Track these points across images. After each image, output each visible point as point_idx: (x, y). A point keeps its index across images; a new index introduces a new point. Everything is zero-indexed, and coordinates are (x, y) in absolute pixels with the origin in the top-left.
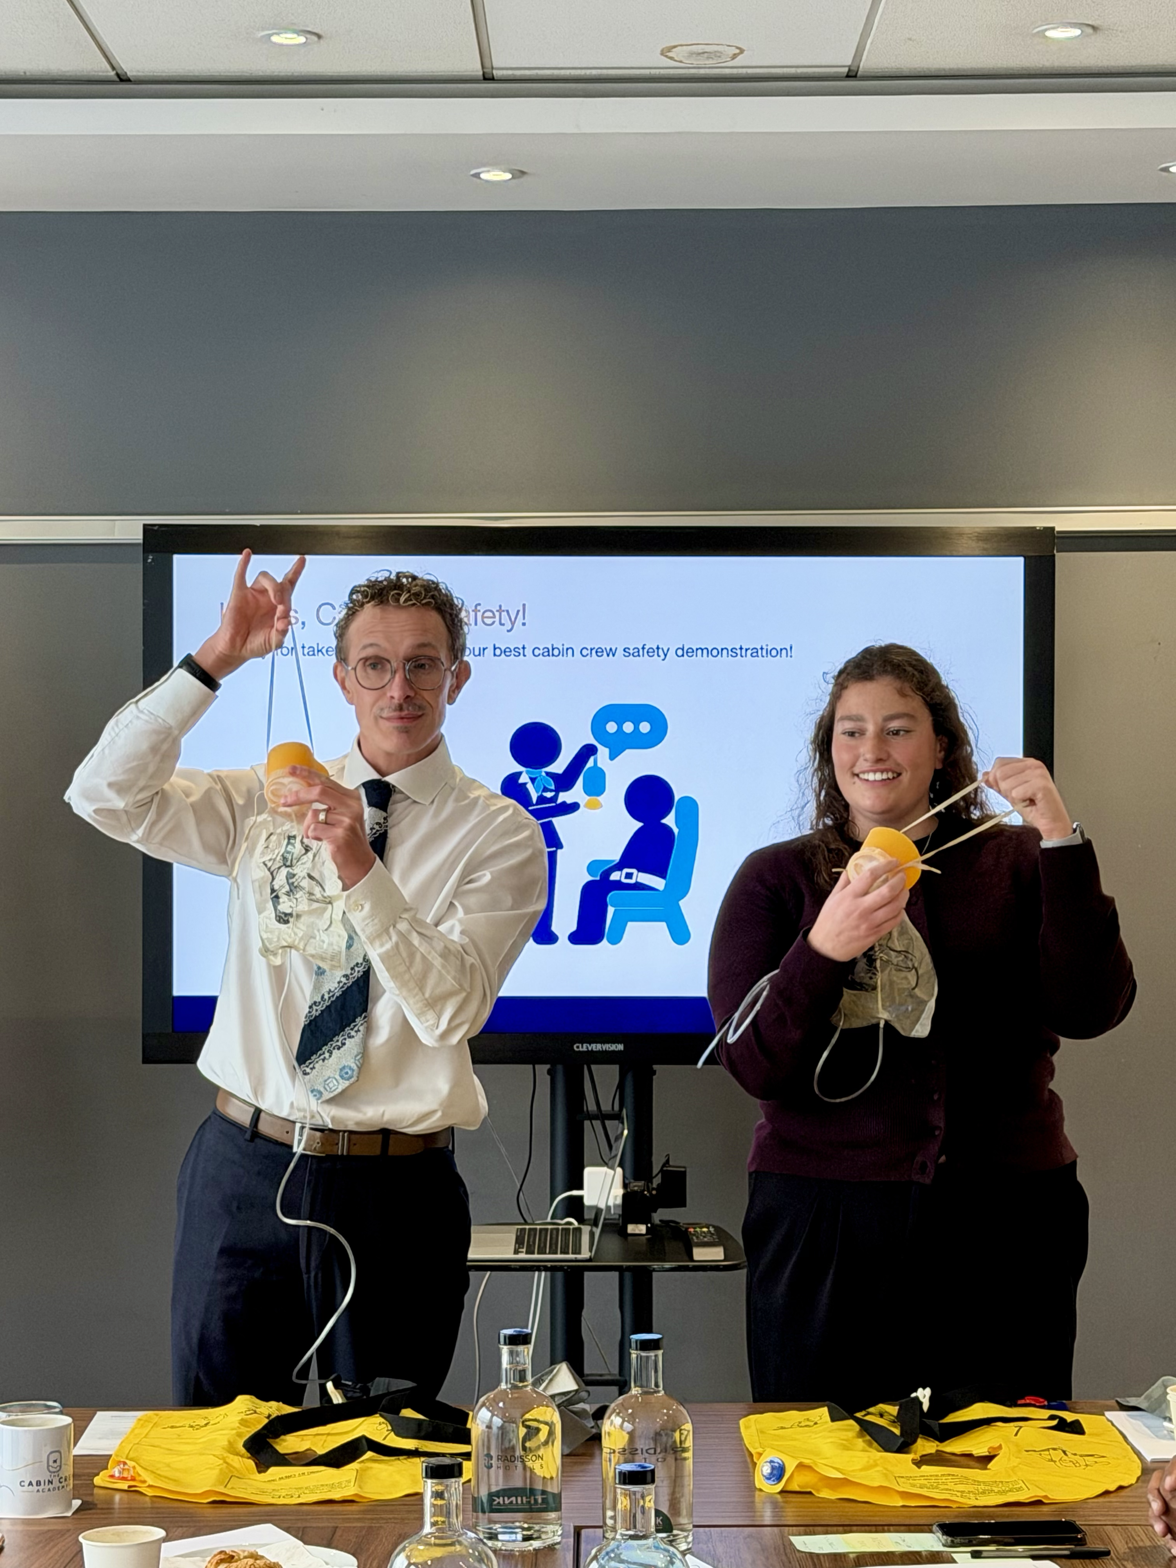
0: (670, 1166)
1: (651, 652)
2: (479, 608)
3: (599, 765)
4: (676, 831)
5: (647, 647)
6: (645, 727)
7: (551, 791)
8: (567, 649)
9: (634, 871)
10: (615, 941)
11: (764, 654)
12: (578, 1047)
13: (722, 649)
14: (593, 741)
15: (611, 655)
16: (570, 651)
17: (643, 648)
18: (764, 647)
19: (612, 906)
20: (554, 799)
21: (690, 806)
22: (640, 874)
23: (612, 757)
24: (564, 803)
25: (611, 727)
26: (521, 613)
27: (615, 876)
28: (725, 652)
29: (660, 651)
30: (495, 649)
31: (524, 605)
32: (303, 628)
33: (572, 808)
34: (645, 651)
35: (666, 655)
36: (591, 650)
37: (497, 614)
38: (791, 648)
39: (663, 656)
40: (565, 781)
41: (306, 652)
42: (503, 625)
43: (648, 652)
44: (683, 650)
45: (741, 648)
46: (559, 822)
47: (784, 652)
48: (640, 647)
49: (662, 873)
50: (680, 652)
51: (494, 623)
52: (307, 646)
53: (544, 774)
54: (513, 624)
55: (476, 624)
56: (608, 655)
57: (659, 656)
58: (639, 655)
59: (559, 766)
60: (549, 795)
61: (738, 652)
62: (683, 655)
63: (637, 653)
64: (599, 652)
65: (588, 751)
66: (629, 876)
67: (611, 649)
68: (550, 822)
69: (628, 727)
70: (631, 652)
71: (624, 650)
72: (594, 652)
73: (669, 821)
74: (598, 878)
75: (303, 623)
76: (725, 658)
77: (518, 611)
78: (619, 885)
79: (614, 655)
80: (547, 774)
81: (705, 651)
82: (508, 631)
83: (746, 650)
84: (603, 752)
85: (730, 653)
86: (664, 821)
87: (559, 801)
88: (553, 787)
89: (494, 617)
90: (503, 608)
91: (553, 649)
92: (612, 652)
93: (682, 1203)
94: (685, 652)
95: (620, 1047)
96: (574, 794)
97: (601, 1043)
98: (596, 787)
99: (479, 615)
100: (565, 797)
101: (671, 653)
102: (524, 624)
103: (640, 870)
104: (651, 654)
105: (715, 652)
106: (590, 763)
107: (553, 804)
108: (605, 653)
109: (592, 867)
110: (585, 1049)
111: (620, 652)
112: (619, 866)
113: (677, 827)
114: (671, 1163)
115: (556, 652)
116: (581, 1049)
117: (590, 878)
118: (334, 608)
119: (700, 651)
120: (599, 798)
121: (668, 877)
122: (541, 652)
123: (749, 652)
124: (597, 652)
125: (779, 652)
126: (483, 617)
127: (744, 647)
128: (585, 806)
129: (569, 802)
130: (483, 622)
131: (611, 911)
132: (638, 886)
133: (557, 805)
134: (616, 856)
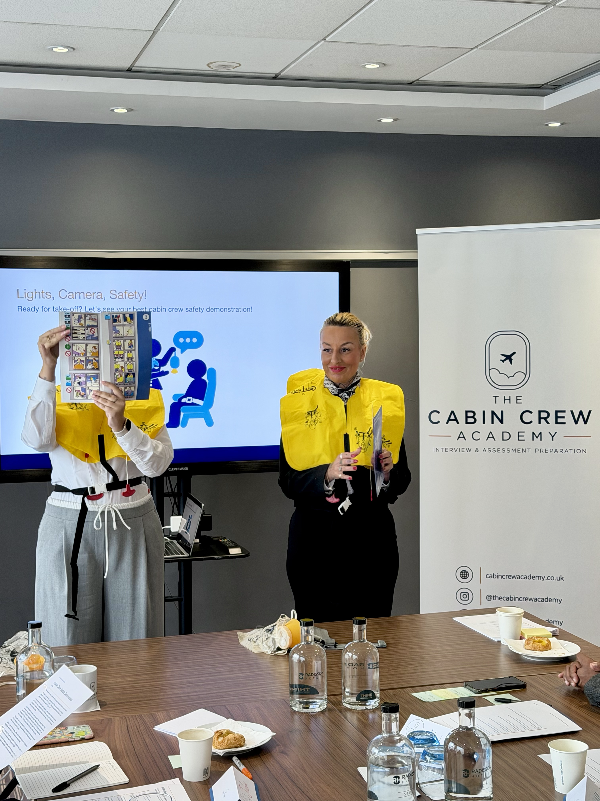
0: (205, 514)
1: (196, 310)
2: (127, 292)
3: (177, 356)
4: (207, 381)
5: (195, 308)
6: (195, 340)
7: (158, 366)
8: (163, 309)
9: (191, 398)
10: (184, 425)
11: (241, 310)
12: (170, 469)
13: (225, 309)
14: (174, 346)
15: (181, 311)
16: (164, 309)
17: (194, 308)
18: (241, 308)
19: (183, 412)
20: (159, 370)
21: (213, 372)
22: (194, 399)
23: (182, 352)
24: (163, 371)
25: (181, 340)
26: (144, 294)
27: (184, 400)
28: (226, 310)
29: (200, 309)
30: (134, 309)
31: (145, 291)
32: (53, 300)
33: (167, 373)
34: (194, 309)
35: (202, 311)
36: (173, 309)
37: (134, 294)
38: (251, 307)
39: (201, 312)
40: (163, 362)
41: (55, 310)
42: (137, 299)
43: (195, 310)
44: (209, 309)
45: (232, 308)
46: (160, 379)
47: (249, 309)
48: (192, 308)
49: (202, 399)
50: (208, 310)
51: (133, 298)
52: (55, 307)
53: (154, 360)
54: (141, 298)
55: (126, 298)
56: (180, 311)
57: (200, 311)
58: (192, 311)
59: (160, 356)
60: (157, 368)
61: (231, 309)
62: (209, 311)
63: (191, 310)
64: (176, 310)
65: (172, 350)
66: (189, 400)
67: (181, 309)
68: (157, 380)
69: (188, 340)
70: (189, 310)
71: (186, 309)
72: (174, 310)
73: (205, 377)
74: (177, 401)
75: (53, 298)
76: (225, 312)
77: (143, 293)
78: (185, 404)
79: (182, 311)
80: (156, 359)
81: (218, 309)
82: (139, 301)
83: (234, 309)
84: (178, 350)
85: (228, 310)
86: (203, 378)
87: (161, 370)
88: (159, 365)
89: (133, 295)
90: (137, 292)
91: (157, 309)
92: (181, 310)
93: (210, 529)
94: (210, 310)
95: (187, 469)
96: (167, 367)
97: (179, 467)
98: (176, 364)
99: (127, 294)
100: (163, 369)
101: (205, 310)
102: (145, 298)
103: (193, 398)
104: (197, 311)
105: (222, 310)
106: (173, 355)
107: (159, 372)
108: (178, 310)
109: (175, 397)
110: (173, 470)
111: (184, 310)
112: (185, 396)
113: (208, 380)
114: (205, 513)
115: (159, 310)
116: (171, 470)
117: (174, 401)
118: (66, 291)
119: (216, 309)
120: (177, 369)
121: (205, 399)
122: (153, 310)
123: (235, 310)
124: (175, 310)
125: (247, 310)
126: (129, 296)
127: (233, 308)
128: (172, 372)
129: (165, 371)
130: (129, 298)
131: (182, 414)
132: (193, 404)
133: (160, 372)
134: (184, 392)
